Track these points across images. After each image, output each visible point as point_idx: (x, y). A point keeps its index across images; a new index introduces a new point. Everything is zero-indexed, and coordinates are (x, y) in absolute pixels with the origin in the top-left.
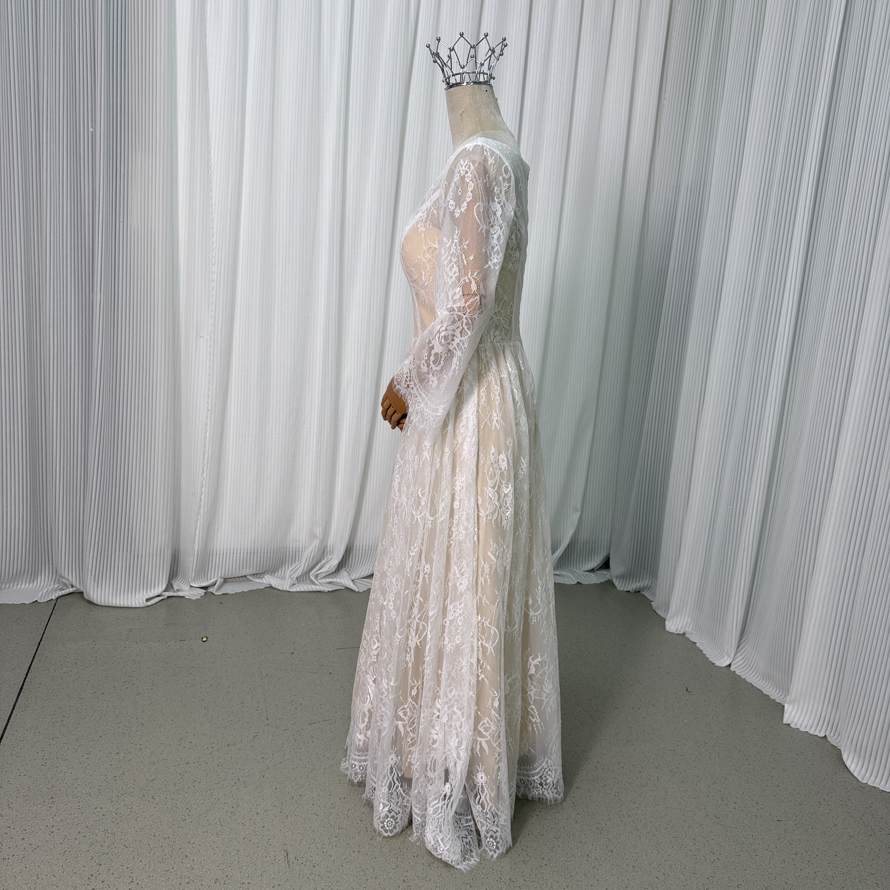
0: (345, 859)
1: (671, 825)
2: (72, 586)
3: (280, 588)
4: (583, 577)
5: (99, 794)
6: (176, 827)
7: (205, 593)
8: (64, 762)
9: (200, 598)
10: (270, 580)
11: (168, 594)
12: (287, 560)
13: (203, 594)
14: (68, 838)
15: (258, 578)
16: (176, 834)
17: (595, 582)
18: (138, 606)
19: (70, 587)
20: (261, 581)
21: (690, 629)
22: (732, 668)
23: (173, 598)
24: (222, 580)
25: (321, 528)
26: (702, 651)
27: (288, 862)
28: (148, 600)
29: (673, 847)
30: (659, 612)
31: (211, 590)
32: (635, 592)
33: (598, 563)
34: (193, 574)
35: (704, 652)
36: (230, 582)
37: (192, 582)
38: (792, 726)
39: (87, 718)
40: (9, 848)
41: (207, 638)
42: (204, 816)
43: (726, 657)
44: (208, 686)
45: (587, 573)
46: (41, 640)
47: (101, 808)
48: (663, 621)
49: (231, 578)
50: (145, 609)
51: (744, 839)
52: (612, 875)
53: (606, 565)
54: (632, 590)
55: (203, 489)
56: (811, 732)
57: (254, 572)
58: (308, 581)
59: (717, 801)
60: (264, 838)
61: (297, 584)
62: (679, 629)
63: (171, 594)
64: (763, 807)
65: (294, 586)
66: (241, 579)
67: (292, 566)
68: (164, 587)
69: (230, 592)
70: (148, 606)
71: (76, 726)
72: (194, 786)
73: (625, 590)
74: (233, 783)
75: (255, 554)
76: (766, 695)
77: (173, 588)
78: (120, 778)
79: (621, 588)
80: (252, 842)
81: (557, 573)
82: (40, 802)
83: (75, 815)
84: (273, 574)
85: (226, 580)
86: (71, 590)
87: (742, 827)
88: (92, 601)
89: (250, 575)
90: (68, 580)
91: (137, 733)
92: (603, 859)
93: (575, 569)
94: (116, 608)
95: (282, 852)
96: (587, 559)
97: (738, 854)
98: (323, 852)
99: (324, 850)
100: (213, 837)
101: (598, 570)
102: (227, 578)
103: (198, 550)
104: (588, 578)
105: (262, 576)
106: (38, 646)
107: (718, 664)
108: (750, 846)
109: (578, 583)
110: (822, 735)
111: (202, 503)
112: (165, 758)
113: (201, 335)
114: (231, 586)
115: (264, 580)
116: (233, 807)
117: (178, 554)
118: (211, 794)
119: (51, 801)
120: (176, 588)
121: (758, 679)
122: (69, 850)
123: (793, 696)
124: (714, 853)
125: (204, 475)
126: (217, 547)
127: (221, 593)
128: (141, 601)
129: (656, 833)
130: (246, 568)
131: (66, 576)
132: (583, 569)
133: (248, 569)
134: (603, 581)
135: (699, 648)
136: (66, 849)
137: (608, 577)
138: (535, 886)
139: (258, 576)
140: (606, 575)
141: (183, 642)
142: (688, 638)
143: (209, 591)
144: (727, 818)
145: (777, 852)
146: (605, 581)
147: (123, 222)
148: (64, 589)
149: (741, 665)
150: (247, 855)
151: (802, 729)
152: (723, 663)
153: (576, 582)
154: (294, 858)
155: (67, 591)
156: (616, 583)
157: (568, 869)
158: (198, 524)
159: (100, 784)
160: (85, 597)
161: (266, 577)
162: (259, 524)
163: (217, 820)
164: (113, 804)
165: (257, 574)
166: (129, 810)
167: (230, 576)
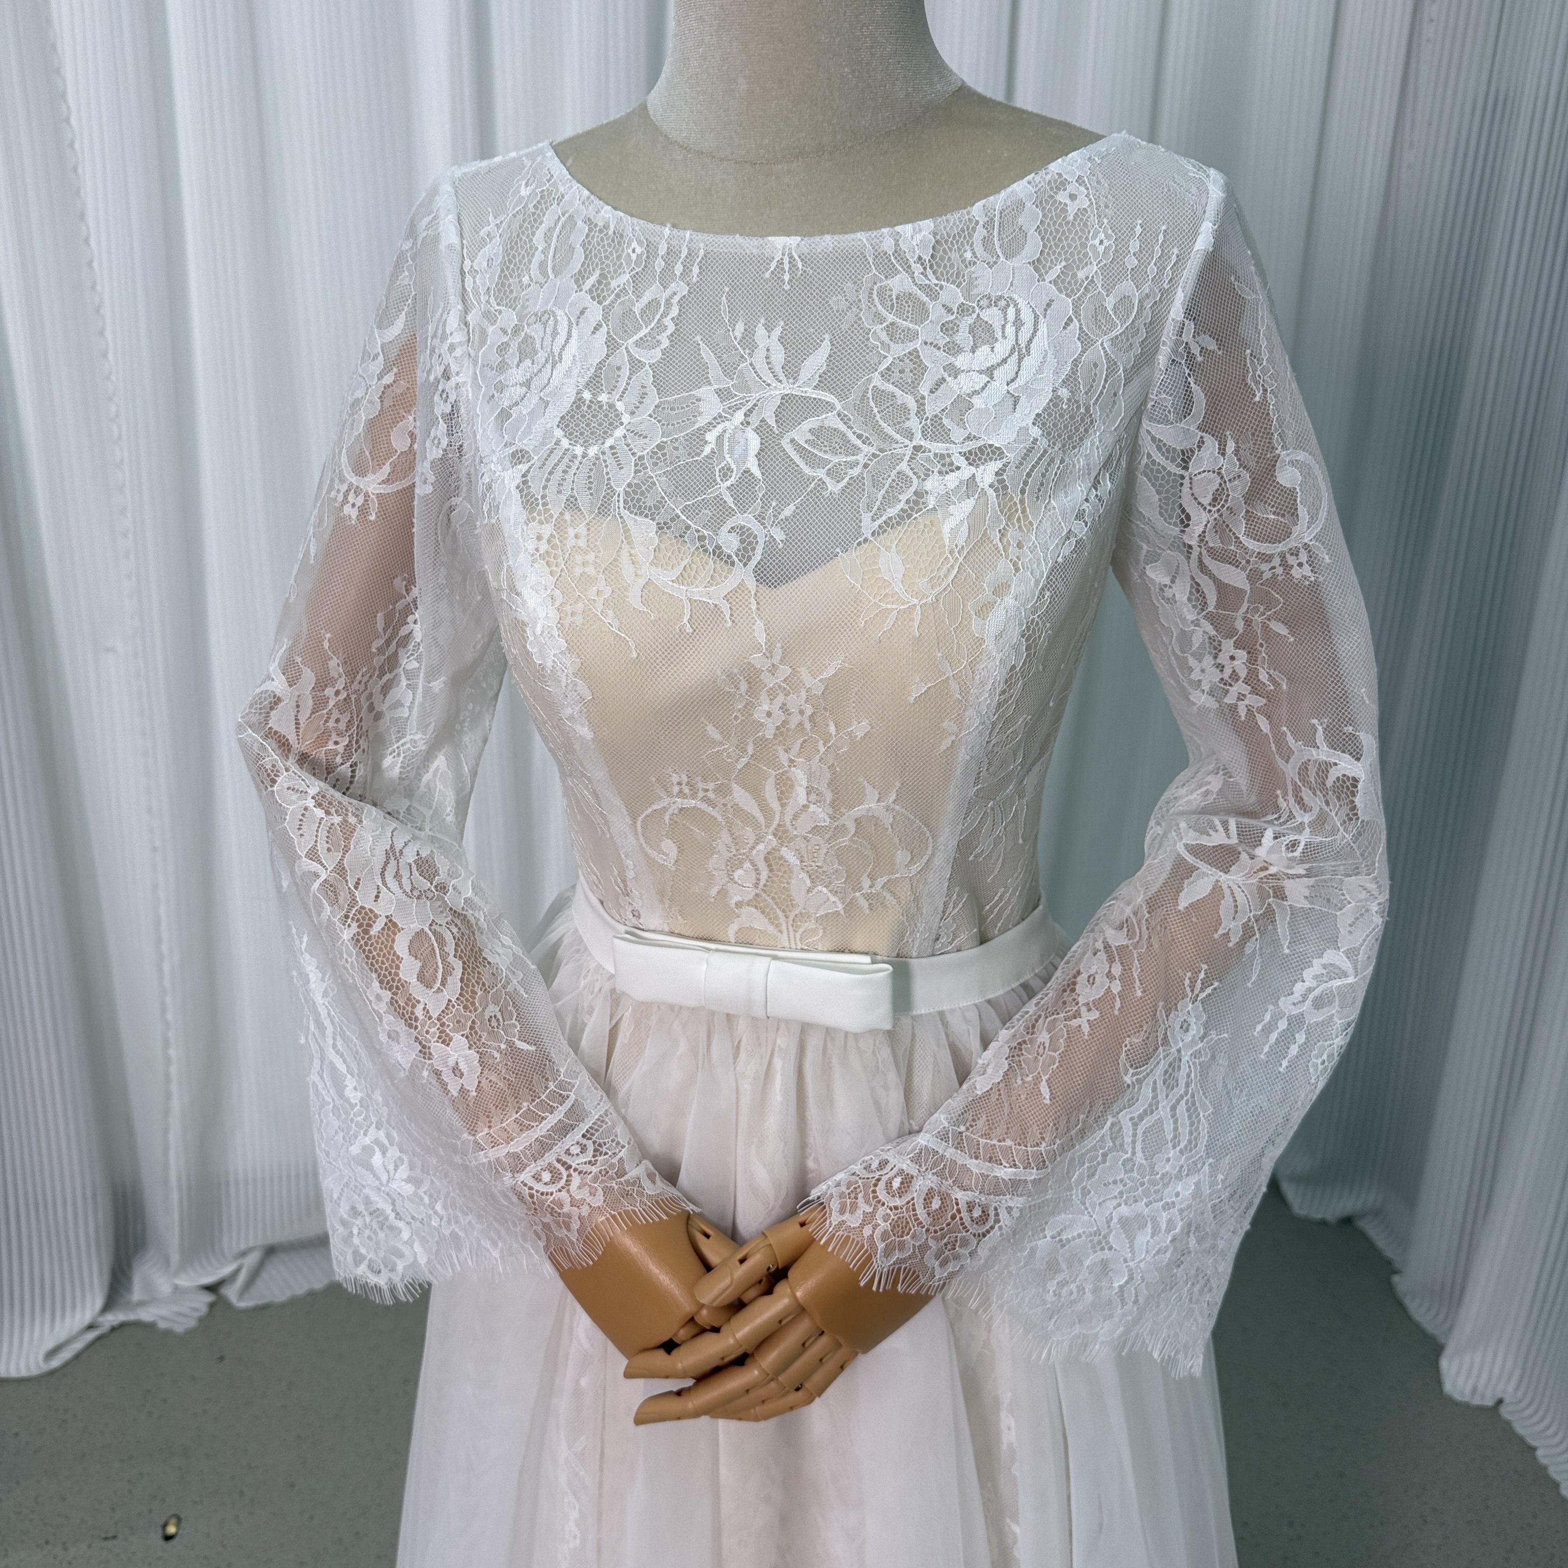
7: (212, 1306)
9: (197, 1322)
11: (110, 1320)
13: (204, 1310)
18: (26, 1373)
21: (1512, 1388)
24: (257, 1256)
28: (55, 1351)
30: (1420, 1317)
31: (226, 1295)
32: (1340, 1223)
34: (177, 1250)
37: (180, 1276)
48: (1435, 1349)
50: (43, 1380)
54: (1333, 1217)
55: (172, 1052)
62: (1482, 1389)
63: (121, 1318)
68: (99, 1303)
69: (280, 1296)
70: (52, 1373)
73: (1313, 1217)
77: (124, 1298)
111: (173, 1086)
114: (279, 1277)
120: (132, 1298)
125: (169, 1016)
127: (256, 1306)
128: (36, 1359)
142: (1511, 1427)
143: (220, 1298)
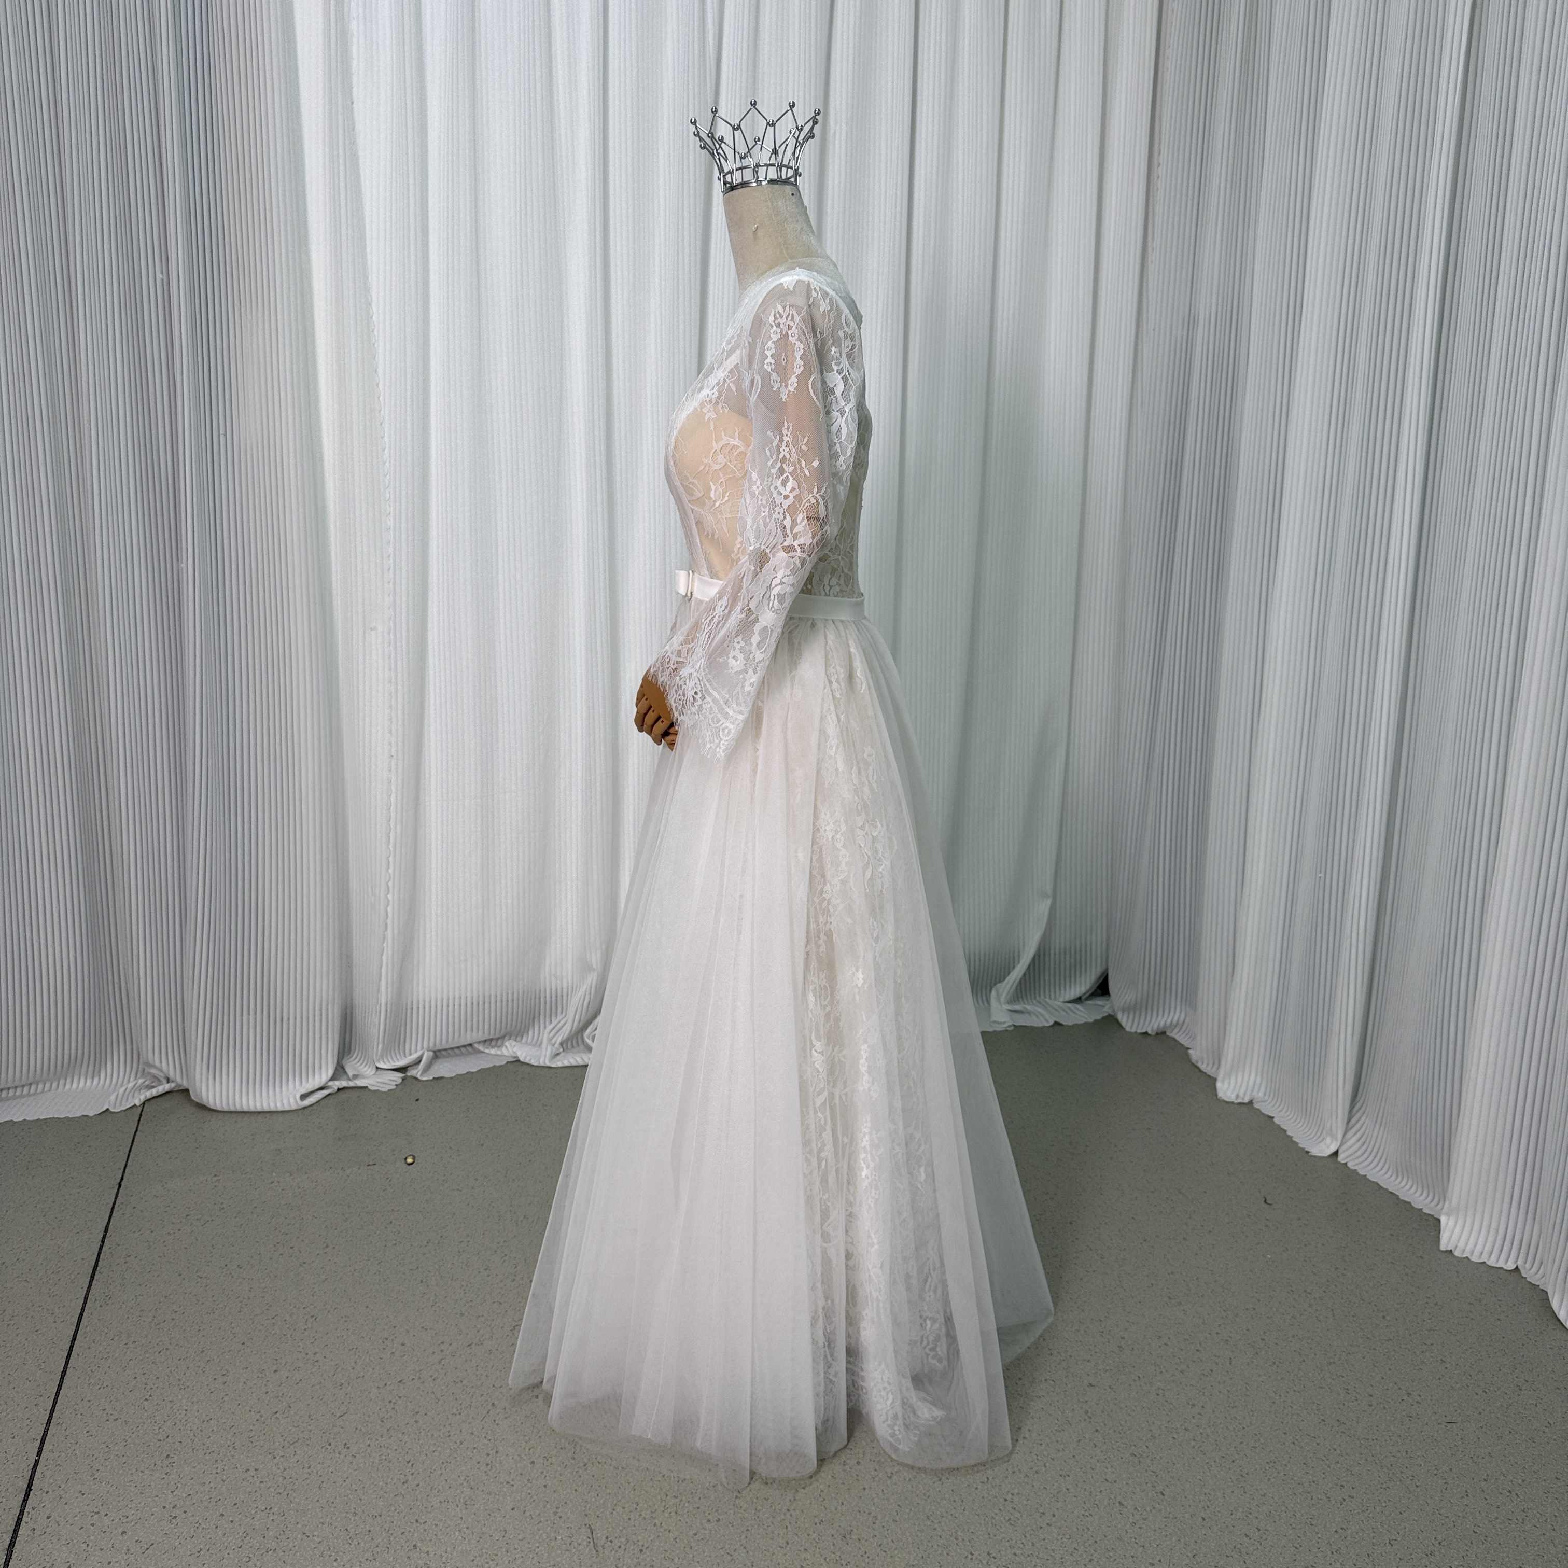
0: (695, 1535)
1: (1262, 1441)
2: (168, 1081)
3: (533, 1062)
4: (1064, 1013)
5: (250, 1444)
6: (392, 1496)
7: (403, 1079)
8: (182, 1392)
9: (394, 1087)
10: (515, 1049)
11: (337, 1084)
12: (542, 1013)
13: (400, 1081)
14: (203, 1525)
15: (493, 1047)
16: (393, 1509)
17: (1084, 1021)
18: (287, 1108)
19: (164, 1081)
20: (499, 1053)
21: (1261, 1094)
22: (1341, 1158)
23: (348, 1092)
24: (431, 1054)
25: (599, 952)
26: (1285, 1131)
27: (595, 1545)
28: (304, 1097)
29: (1269, 1479)
30: (1203, 1067)
31: (412, 1072)
32: (1157, 1034)
33: (1088, 986)
34: (380, 1046)
35: (1289, 1133)
36: (444, 1057)
37: (378, 1061)
38: (1457, 1253)
39: (217, 1312)
40: (102, 1550)
41: (414, 1158)
42: (439, 1472)
43: (1328, 1140)
44: (425, 1243)
45: (1069, 1005)
46: (122, 1179)
47: (256, 1470)
48: (1211, 1081)
49: (446, 1050)
50: (300, 1112)
51: (1392, 1459)
52: (1166, 1536)
53: (1102, 989)
54: (1152, 1030)
55: (390, 896)
56: (1492, 1262)
57: (486, 1037)
58: (582, 1047)
59: (1339, 1394)
60: (548, 1506)
61: (562, 1054)
62: (1241, 1094)
63: (344, 1084)
64: (1420, 1400)
65: (558, 1058)
66: (463, 1050)
67: (551, 1022)
68: (331, 1073)
69: (447, 1075)
70: (304, 1108)
71: (197, 1327)
72: (416, 1422)
73: (1139, 1031)
74: (485, 1412)
75: (487, 1005)
76: (1406, 1202)
77: (345, 1073)
78: (285, 1415)
79: (1131, 1028)
80: (528, 1514)
81: (1017, 1007)
82: (147, 1466)
83: (212, 1485)
84: (519, 1039)
85: (437, 1054)
86: (167, 1087)
87: (1388, 1438)
88: (205, 1102)
89: (479, 1043)
90: (161, 1070)
91: (306, 1333)
92: (1148, 1509)
93: (1047, 1000)
94: (248, 1115)
95: (583, 1530)
96: (1068, 981)
97: (1385, 1486)
98: (655, 1525)
99: (656, 1521)
100: (458, 1510)
101: (1087, 999)
102: (439, 1051)
103: (387, 1004)
104: (1072, 1014)
105: (499, 1042)
106: (118, 1189)
107: (1315, 1151)
108: (1405, 1470)
109: (1056, 1023)
110: (1510, 1266)
111: (389, 921)
112: (361, 1374)
113: (373, 626)
114: (446, 1064)
115: (504, 1049)
116: (488, 1455)
117: (351, 1013)
118: (447, 1434)
119: (166, 1462)
120: (350, 1073)
121: (1389, 1173)
122: (207, 1547)
123: (1455, 1201)
124: (1342, 1486)
125: (391, 871)
126: (418, 995)
127: (431, 1078)
128: (292, 1100)
129: (1237, 1456)
130: (472, 1031)
131: (157, 1063)
132: (1061, 999)
133: (474, 1033)
134: (1099, 1017)
135: (1279, 1126)
136: (202, 1546)
137: (1107, 1010)
138: (1034, 1563)
139: (493, 1043)
140: (1104, 1007)
141: (372, 1167)
142: (1258, 1110)
143: (408, 1074)
144: (1358, 1422)
145: (1454, 1478)
146: (1103, 1018)
147: (225, 435)
148: (154, 1087)
149: (1356, 1152)
150: (520, 1537)
151: (1475, 1258)
152: (1324, 1149)
153: (1051, 1023)
154: (604, 1538)
155: (161, 1089)
156: (1123, 1019)
157: (1088, 1529)
158: (384, 958)
159: (251, 1428)
160: (193, 1098)
161: (507, 1044)
162: (490, 951)
163: (462, 1478)
164: (275, 1461)
165: (491, 1040)
166: (306, 1470)
167: (445, 1046)
